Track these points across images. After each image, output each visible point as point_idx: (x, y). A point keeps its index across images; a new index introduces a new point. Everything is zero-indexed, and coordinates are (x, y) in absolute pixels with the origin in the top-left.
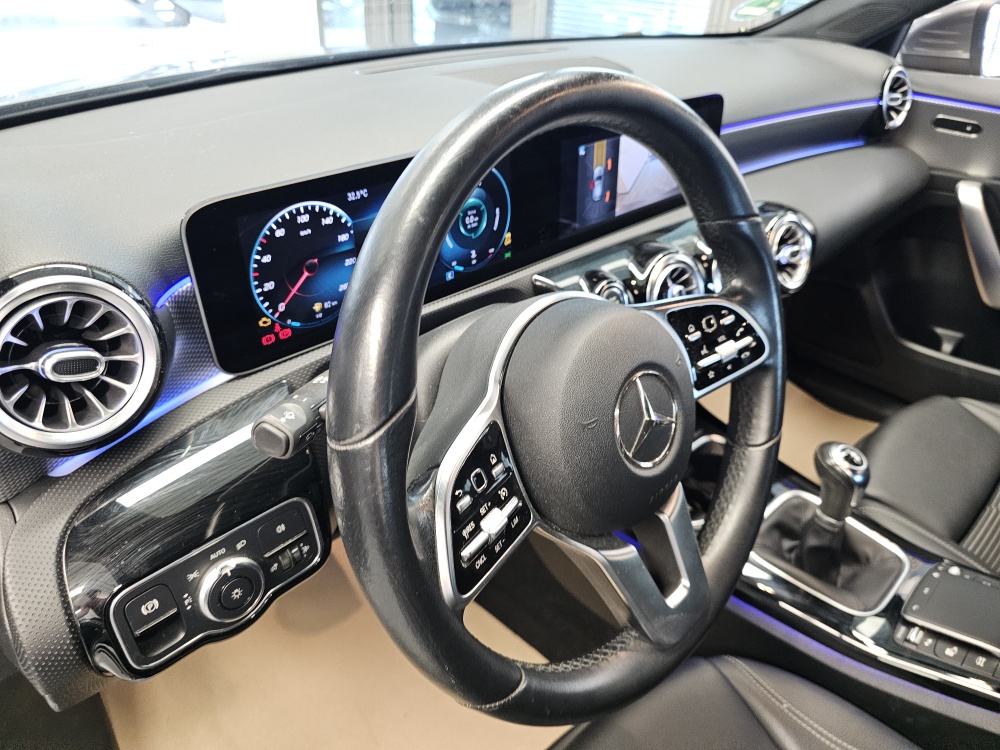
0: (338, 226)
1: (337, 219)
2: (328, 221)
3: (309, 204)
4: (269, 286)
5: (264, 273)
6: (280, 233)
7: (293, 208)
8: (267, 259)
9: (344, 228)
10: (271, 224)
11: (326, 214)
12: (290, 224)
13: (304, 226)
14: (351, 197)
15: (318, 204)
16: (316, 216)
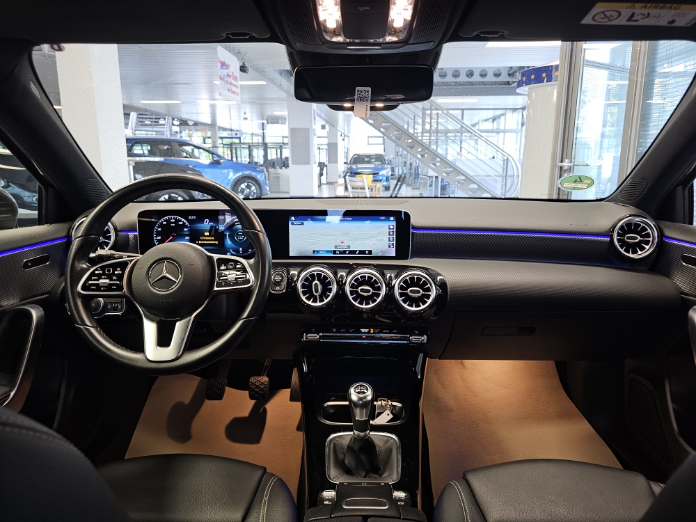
0: (184, 225)
1: (184, 223)
2: (181, 223)
3: (175, 217)
4: (159, 238)
5: (158, 234)
6: (165, 223)
7: (170, 217)
8: (159, 229)
9: (186, 227)
10: (162, 220)
11: (181, 221)
12: (168, 221)
13: (173, 223)
14: (190, 217)
15: (178, 218)
16: (177, 221)
